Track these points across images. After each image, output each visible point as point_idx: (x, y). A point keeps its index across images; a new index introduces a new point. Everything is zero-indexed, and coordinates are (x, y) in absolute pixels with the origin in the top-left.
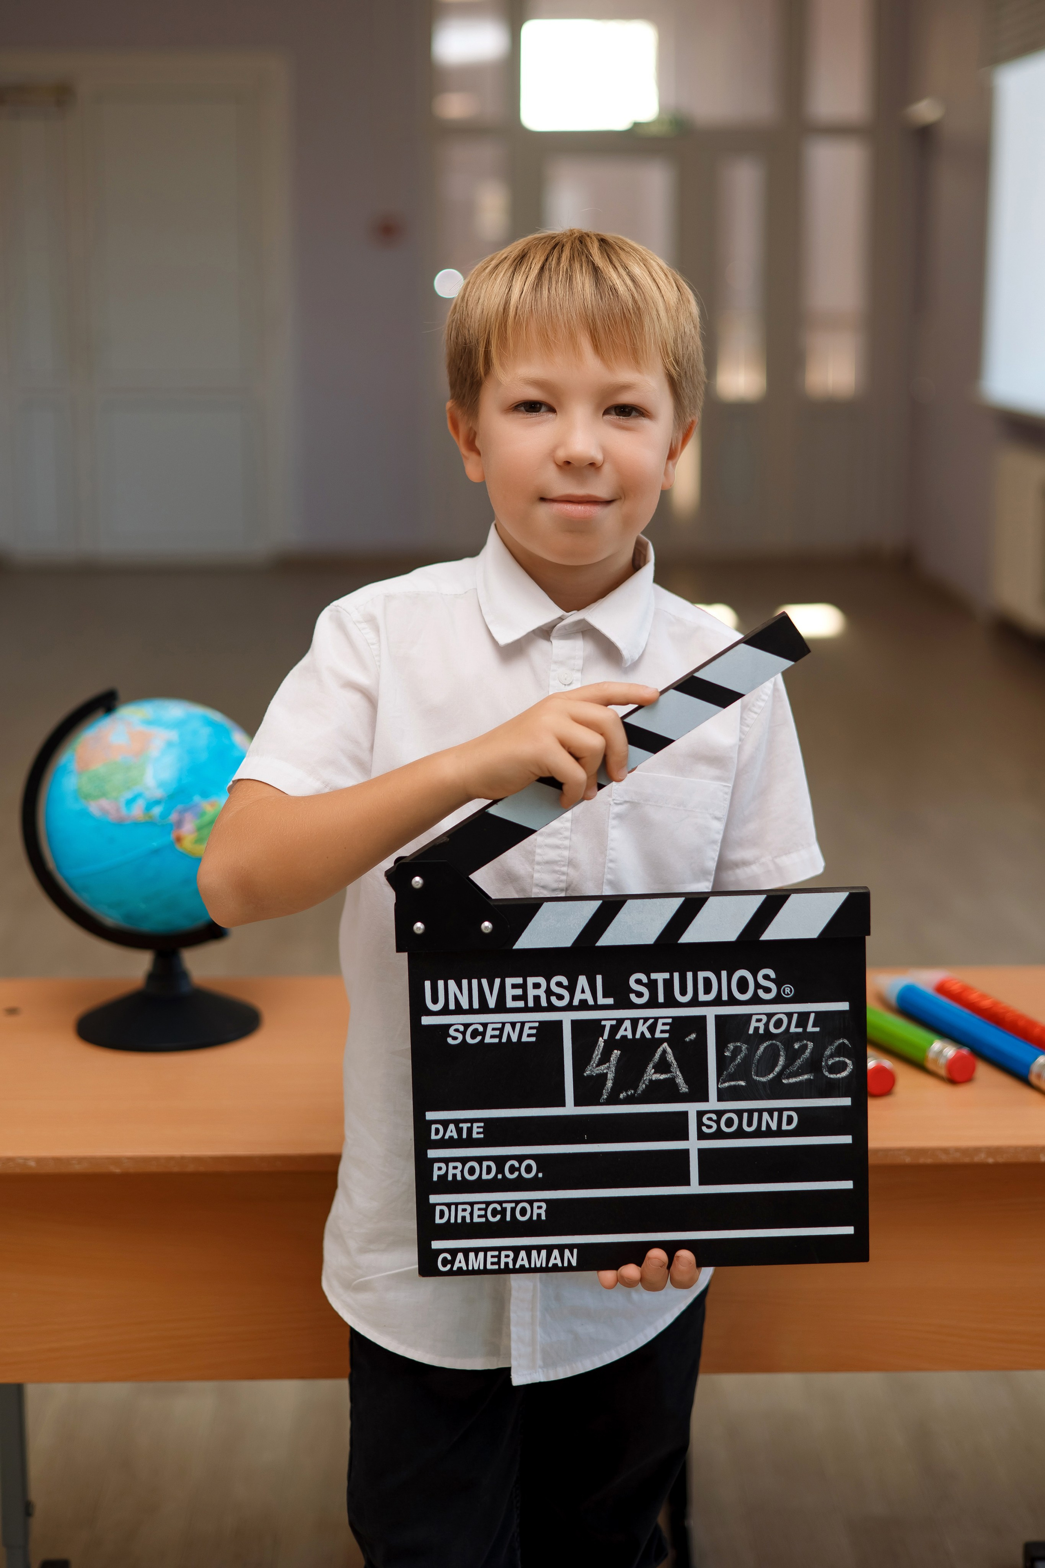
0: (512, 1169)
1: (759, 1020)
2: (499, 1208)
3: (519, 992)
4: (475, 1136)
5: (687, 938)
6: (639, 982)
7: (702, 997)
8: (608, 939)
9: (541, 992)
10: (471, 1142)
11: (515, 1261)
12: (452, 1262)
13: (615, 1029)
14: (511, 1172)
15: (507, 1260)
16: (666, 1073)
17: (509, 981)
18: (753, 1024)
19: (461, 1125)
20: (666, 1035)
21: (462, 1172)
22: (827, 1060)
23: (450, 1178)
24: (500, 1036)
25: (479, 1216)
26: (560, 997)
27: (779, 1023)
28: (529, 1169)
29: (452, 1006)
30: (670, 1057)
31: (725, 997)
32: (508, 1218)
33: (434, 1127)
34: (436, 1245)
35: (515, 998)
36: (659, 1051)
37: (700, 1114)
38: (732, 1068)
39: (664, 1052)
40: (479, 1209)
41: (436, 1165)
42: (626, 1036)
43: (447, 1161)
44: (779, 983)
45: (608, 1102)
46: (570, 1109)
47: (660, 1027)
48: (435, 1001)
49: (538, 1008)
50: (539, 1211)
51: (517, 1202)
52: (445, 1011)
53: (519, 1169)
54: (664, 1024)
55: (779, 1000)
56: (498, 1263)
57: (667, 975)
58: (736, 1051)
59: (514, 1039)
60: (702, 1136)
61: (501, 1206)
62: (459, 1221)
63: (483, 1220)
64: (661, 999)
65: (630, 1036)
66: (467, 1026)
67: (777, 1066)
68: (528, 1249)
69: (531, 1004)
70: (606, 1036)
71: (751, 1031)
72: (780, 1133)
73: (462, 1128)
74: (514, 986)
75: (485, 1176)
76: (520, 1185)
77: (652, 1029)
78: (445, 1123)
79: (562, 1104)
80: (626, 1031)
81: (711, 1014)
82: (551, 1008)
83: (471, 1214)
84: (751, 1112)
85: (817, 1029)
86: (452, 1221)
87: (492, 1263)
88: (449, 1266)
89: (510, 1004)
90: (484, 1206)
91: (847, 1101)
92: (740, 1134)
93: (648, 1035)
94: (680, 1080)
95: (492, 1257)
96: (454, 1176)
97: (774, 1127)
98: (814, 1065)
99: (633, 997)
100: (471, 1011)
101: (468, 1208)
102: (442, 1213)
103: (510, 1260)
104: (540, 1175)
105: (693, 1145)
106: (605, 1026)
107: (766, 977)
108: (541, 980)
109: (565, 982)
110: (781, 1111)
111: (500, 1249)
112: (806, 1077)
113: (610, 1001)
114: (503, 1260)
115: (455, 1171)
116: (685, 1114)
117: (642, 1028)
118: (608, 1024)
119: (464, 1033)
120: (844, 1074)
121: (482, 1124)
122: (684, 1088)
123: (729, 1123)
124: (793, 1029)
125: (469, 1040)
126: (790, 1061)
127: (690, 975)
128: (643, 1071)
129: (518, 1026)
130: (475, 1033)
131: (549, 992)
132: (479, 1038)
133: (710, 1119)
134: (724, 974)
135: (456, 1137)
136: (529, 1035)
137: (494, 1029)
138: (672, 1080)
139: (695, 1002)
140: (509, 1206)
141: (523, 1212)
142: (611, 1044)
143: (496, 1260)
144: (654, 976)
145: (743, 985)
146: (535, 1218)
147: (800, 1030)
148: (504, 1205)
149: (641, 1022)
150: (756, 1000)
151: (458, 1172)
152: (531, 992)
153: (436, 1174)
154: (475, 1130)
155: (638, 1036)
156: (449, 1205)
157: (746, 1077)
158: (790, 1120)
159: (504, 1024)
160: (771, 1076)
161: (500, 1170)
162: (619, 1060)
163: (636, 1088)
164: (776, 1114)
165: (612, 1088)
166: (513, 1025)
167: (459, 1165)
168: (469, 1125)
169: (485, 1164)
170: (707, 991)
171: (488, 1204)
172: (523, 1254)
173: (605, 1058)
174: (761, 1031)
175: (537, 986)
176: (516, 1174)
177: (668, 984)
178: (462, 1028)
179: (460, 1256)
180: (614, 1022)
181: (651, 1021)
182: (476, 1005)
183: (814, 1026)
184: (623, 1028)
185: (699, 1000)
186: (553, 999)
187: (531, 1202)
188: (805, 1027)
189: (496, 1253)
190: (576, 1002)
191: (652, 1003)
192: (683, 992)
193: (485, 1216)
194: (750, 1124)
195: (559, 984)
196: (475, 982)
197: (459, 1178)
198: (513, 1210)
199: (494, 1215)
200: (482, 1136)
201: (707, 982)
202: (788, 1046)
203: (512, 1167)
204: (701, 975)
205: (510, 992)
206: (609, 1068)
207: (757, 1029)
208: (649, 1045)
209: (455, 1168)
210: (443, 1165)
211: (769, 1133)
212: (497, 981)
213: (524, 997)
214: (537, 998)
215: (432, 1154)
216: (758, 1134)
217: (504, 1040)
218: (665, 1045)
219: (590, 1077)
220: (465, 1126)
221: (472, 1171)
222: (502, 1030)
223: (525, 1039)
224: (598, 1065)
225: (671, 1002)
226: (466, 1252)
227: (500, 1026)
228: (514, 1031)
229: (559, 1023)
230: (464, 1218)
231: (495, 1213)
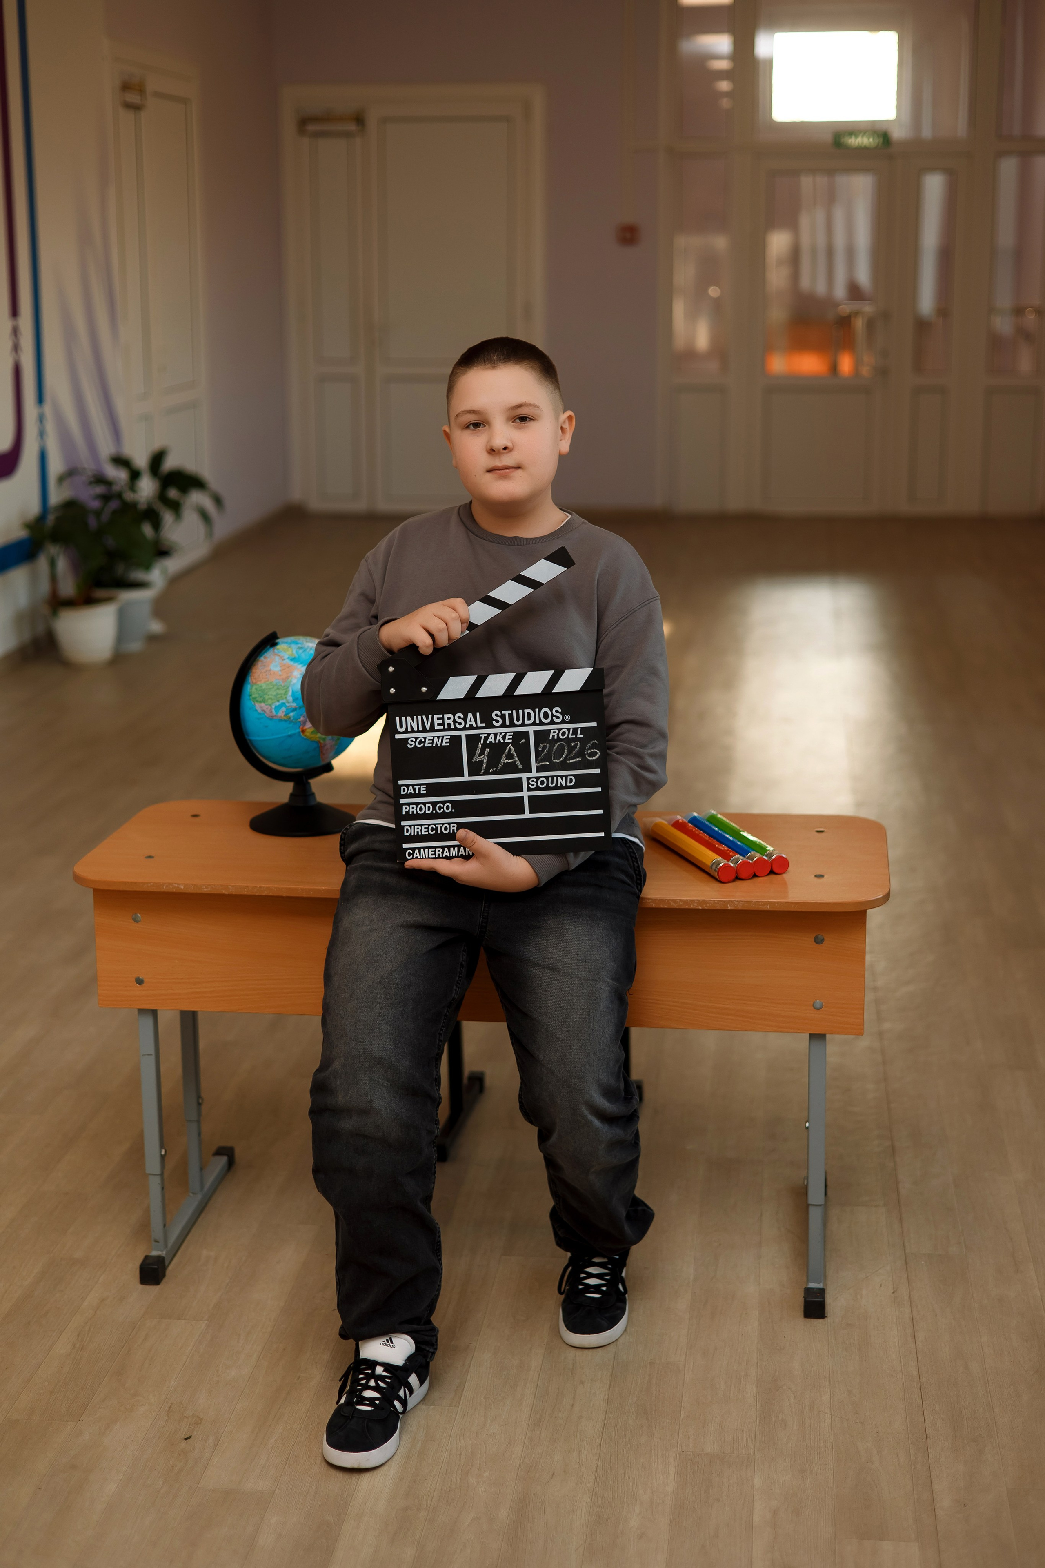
0: (440, 808)
1: (554, 732)
2: (434, 827)
3: (441, 721)
4: (422, 792)
5: (518, 692)
6: (497, 715)
7: (527, 722)
8: (480, 694)
9: (451, 721)
10: (420, 795)
11: (443, 853)
12: (413, 854)
13: (486, 738)
14: (440, 810)
15: (439, 853)
16: (511, 759)
17: (436, 717)
18: (552, 734)
19: (415, 787)
20: (511, 741)
21: (416, 810)
22: (587, 751)
23: (411, 813)
24: (432, 743)
25: (425, 831)
26: (460, 724)
27: (564, 734)
28: (448, 808)
29: (409, 729)
30: (513, 751)
31: (538, 722)
32: (439, 832)
33: (402, 788)
34: (405, 846)
35: (439, 725)
36: (508, 748)
37: (528, 779)
38: (542, 756)
39: (510, 749)
40: (425, 828)
41: (404, 807)
42: (492, 742)
43: (409, 804)
44: (563, 714)
45: (485, 774)
46: (466, 778)
47: (507, 737)
48: (401, 727)
49: (449, 729)
50: (453, 828)
51: (443, 824)
52: (406, 732)
53: (443, 808)
54: (509, 735)
55: (563, 722)
56: (435, 854)
57: (510, 712)
58: (544, 747)
59: (439, 744)
60: (529, 790)
61: (435, 826)
62: (416, 834)
63: (427, 833)
64: (507, 723)
65: (493, 742)
66: (416, 739)
67: (563, 754)
68: (449, 847)
69: (446, 727)
70: (482, 742)
71: (551, 738)
72: (567, 787)
73: (416, 788)
74: (438, 719)
75: (427, 812)
76: (444, 815)
77: (504, 738)
78: (408, 786)
79: (463, 775)
80: (491, 739)
81: (531, 729)
82: (456, 729)
83: (421, 830)
84: (552, 777)
85: (582, 736)
86: (412, 834)
87: (432, 855)
88: (411, 856)
89: (436, 727)
90: (427, 826)
91: (598, 771)
92: (548, 788)
93: (502, 741)
94: (518, 762)
95: (432, 851)
96: (413, 812)
97: (564, 784)
98: (581, 753)
99: (494, 722)
100: (418, 731)
101: (420, 827)
102: (407, 830)
103: (440, 853)
104: (453, 811)
105: (525, 794)
106: (481, 737)
107: (557, 711)
108: (451, 716)
109: (462, 717)
110: (566, 776)
111: (435, 847)
112: (578, 759)
113: (484, 725)
114: (437, 853)
115: (413, 810)
116: (521, 779)
117: (499, 738)
118: (483, 736)
119: (415, 742)
120: (596, 757)
121: (425, 786)
122: (520, 767)
123: (542, 783)
124: (570, 736)
125: (418, 745)
126: (570, 752)
127: (520, 711)
128: (500, 758)
129: (441, 738)
130: (420, 742)
131: (455, 721)
132: (423, 744)
133: (533, 781)
134: (537, 710)
135: (413, 793)
136: (446, 743)
137: (429, 740)
138: (515, 762)
139: (523, 724)
140: (439, 826)
141: (446, 829)
142: (485, 745)
143: (434, 853)
144: (504, 712)
145: (546, 715)
146: (451, 832)
147: (574, 736)
148: (437, 826)
149: (499, 734)
150: (552, 723)
151: (414, 810)
152: (446, 722)
153: (404, 811)
154: (422, 789)
155: (497, 741)
156: (410, 826)
157: (549, 760)
158: (571, 781)
159: (434, 737)
160: (561, 759)
161: (434, 808)
162: (489, 753)
163: (497, 767)
164: (564, 778)
165: (486, 767)
166: (438, 737)
167: (415, 806)
168: (419, 787)
169: (427, 805)
170: (529, 718)
171: (429, 825)
172: (446, 849)
173: (482, 753)
174: (556, 738)
175: (449, 718)
176: (442, 810)
177: (511, 716)
178: (414, 740)
179: (417, 851)
180: (486, 735)
181: (503, 734)
182: (420, 729)
183: (580, 735)
184: (490, 738)
185: (526, 723)
186: (457, 724)
187: (449, 824)
188: (576, 735)
189: (434, 849)
190: (467, 726)
191: (503, 725)
192: (518, 720)
193: (428, 831)
194: (552, 783)
195: (459, 717)
196: (420, 717)
197: (415, 813)
198: (441, 828)
199: (432, 831)
200: (425, 792)
201: (529, 714)
202: (569, 745)
203: (440, 806)
204: (526, 711)
205: (436, 722)
206: (484, 757)
207: (553, 736)
208: (502, 746)
209: (413, 808)
210: (407, 807)
211: (561, 787)
212: (430, 717)
213: (443, 724)
214: (449, 724)
215: (402, 801)
216: (556, 788)
217: (434, 745)
218: (510, 745)
219: (475, 762)
220: (417, 787)
221: (421, 809)
222: (433, 740)
223: (444, 744)
224: (479, 756)
225: (512, 725)
226: (419, 849)
227: (432, 738)
228: (439, 740)
229: (460, 736)
230: (418, 832)
231: (432, 829)
